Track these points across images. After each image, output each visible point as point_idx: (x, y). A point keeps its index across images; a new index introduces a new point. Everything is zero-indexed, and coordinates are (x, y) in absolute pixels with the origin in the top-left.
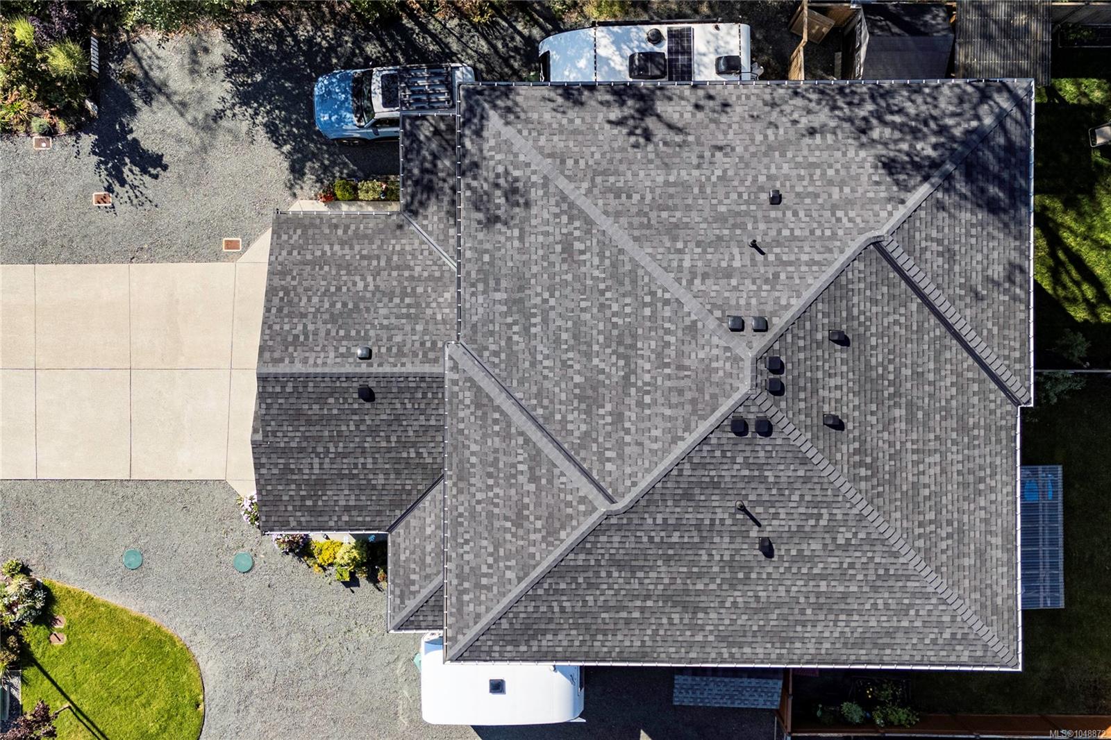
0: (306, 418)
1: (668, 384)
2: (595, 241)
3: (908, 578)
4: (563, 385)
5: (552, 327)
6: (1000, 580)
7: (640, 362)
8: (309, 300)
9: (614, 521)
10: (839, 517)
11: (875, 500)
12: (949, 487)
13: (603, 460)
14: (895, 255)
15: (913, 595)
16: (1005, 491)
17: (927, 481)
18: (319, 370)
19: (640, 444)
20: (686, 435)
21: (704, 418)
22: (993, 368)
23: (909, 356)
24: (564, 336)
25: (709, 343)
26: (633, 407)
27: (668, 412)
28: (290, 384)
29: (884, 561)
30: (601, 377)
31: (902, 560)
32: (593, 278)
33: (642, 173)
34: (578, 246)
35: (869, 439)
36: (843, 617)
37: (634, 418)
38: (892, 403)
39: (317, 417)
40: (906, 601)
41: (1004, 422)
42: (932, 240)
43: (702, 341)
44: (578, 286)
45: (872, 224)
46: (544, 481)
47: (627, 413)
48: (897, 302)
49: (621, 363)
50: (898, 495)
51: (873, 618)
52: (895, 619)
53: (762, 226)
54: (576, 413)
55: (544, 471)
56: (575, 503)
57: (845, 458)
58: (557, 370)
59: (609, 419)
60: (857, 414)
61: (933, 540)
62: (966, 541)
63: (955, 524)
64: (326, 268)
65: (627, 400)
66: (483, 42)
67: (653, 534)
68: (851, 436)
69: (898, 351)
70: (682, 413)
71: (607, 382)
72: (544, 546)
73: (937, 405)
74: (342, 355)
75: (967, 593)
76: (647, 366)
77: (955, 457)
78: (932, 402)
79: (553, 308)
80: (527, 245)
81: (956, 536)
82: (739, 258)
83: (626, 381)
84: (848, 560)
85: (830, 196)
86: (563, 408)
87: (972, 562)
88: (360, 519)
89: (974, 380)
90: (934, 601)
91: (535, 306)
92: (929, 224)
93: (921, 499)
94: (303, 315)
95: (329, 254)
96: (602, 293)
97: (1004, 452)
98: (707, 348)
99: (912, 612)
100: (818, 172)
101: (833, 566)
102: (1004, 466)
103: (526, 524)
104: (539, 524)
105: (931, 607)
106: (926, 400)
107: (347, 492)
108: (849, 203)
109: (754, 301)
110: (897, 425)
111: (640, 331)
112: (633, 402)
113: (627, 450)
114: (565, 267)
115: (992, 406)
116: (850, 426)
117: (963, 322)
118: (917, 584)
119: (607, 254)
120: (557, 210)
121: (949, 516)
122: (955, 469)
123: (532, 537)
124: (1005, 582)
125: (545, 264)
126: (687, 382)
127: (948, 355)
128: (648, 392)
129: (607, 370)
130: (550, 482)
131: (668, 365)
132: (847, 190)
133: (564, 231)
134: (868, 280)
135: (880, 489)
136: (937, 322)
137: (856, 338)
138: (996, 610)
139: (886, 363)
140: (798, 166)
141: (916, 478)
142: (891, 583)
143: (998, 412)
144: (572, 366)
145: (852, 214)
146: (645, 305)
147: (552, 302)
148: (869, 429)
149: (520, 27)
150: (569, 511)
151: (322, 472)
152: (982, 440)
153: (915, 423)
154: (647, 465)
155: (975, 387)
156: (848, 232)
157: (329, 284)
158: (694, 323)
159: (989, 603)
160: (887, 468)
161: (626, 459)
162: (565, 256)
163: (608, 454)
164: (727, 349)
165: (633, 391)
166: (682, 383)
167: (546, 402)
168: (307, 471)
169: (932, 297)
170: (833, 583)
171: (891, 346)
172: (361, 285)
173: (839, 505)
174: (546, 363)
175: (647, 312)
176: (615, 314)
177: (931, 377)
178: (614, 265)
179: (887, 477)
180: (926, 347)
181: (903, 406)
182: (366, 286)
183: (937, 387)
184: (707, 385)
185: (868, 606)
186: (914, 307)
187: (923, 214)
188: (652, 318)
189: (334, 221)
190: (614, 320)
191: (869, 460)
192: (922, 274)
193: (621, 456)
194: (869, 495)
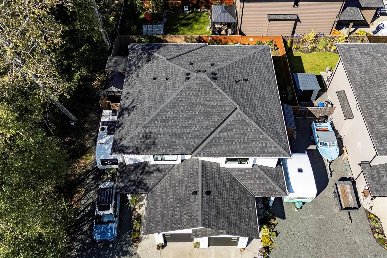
0: (217, 214)
1: (203, 94)
2: (163, 113)
4: (204, 122)
5: (187, 125)
7: (197, 101)
8: (176, 215)
9: (242, 108)
10: (236, 66)
12: (228, 52)
13: (225, 111)
14: (171, 57)
15: (254, 58)
18: (200, 206)
19: (220, 101)
20: (217, 90)
21: (212, 85)
24: (190, 122)
25: (192, 84)
27: (211, 94)
28: (205, 216)
30: (202, 111)
31: (246, 58)
32: (174, 114)
34: (164, 118)
36: (262, 70)
37: (213, 103)
39: (217, 210)
43: (192, 86)
45: (163, 61)
47: (212, 105)
48: (182, 58)
49: (198, 106)
50: (230, 58)
51: (261, 65)
52: (261, 62)
53: (162, 79)
55: (229, 127)
59: (214, 109)
60: (210, 62)
63: (236, 52)
64: (165, 212)
67: (245, 101)
68: (216, 63)
69: (195, 58)
73: (208, 53)
74: (195, 200)
77: (220, 52)
80: (163, 133)
81: (239, 51)
82: (170, 82)
83: (203, 105)
84: (247, 67)
85: (155, 69)
88: (251, 204)
89: (202, 49)
90: (255, 55)
91: (181, 130)
92: (164, 53)
93: (231, 55)
94: (181, 215)
95: (160, 212)
96: (178, 111)
98: (194, 84)
99: (259, 59)
100: (149, 73)
101: (249, 70)
103: (245, 132)
104: (245, 128)
105: (257, 56)
106: (207, 55)
107: (242, 207)
108: (157, 66)
109: (181, 77)
110: (213, 58)
111: (189, 101)
112: (209, 103)
113: (222, 104)
114: (170, 122)
116: (213, 63)
117: (188, 50)
119: (167, 110)
120: (153, 124)
121: (234, 52)
122: (223, 52)
123: (249, 130)
126: (203, 89)
127: (196, 52)
128: (206, 99)
129: (200, 110)
130: (232, 125)
134: (177, 61)
136: (188, 53)
137: (191, 62)
139: (198, 59)
141: (226, 56)
142: (252, 61)
143: (209, 47)
145: (160, 65)
148: (214, 61)
150: (240, 119)
151: (236, 212)
152: (216, 49)
153: (212, 56)
154: (226, 99)
156: (165, 64)
157: (171, 210)
163: (223, 109)
164: (194, 80)
167: (209, 127)
168: (236, 218)
169: (182, 54)
170: (253, 70)
172: (171, 200)
173: (233, 65)
174: (198, 127)
176: (184, 108)
177: (201, 54)
178: (170, 108)
179: (226, 59)
180: (194, 55)
182: (172, 198)
183: (203, 53)
184: (203, 84)
185: (258, 66)
186: (184, 56)
187: (161, 54)
188: (185, 98)
189: (148, 213)
190: (186, 108)
191: (222, 61)
192: (176, 54)
193: (224, 106)
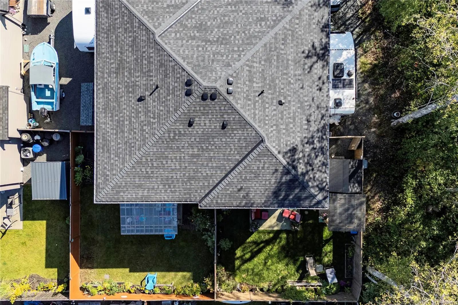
1: (206, 56)
2: (265, 29)
3: (130, 155)
4: (206, 18)
5: (230, 14)
6: (130, 194)
7: (215, 46)
9: (151, 36)
10: (154, 126)
11: (161, 140)
12: (166, 173)
13: (176, 32)
14: (258, 149)
15: (123, 158)
16: (165, 196)
17: (169, 163)
19: (182, 46)
20: (186, 63)
21: (192, 69)
22: (214, 191)
23: (218, 155)
24: (227, 18)
25: (223, 71)
26: (197, 44)
27: (195, 56)
29: (137, 145)
30: (210, 32)
31: (137, 152)
32: (250, 29)
33: (292, 50)
34: (263, 23)
35: (185, 138)
36: (115, 132)
37: (193, 44)
38: (200, 148)
40: (121, 156)
41: (192, 196)
42: (264, 165)
43: (223, 68)
44: (247, 23)
45: (270, 139)
46: (167, 10)
47: (195, 41)
48: (239, 150)
49: (215, 39)
50: (163, 150)
51: (114, 144)
52: (114, 152)
53: (270, 96)
54: (195, 23)
55: (172, 10)
56: (158, 21)
57: (177, 127)
58: (213, 16)
59: (192, 35)
60: (195, 132)
61: (145, 165)
62: (145, 180)
63: (152, 175)
65: (200, 41)
66: (351, 15)
67: (146, 53)
68: (186, 130)
69: (221, 150)
70: (195, 61)
71: (208, 34)
72: (141, 10)
73: (199, 167)
75: (124, 180)
76: (214, 49)
77: (179, 175)
78: (200, 165)
79: (238, 14)
80: (264, 4)
81: (147, 175)
82: (257, 86)
83: (207, 41)
84: (137, 131)
85: (282, 124)
86: (197, 18)
87: (137, 182)
89: (209, 183)
90: (121, 166)
91: (239, 8)
92: (270, 163)
93: (162, 160)
96: (244, 32)
97: (181, 196)
98: (221, 70)
99: (117, 158)
100: (292, 121)
101: (135, 126)
102: (175, 196)
103: (150, 3)
104: (150, 8)
105: (119, 166)
106: (201, 163)
108: (279, 132)
109: (239, 90)
110: (191, 150)
111: (228, 46)
112: (199, 44)
113: (180, 41)
114: (255, 19)
115: (199, 191)
116: (190, 129)
117: (232, 178)
118: (128, 159)
119: (260, 34)
120: (278, 16)
121: (155, 172)
122: (174, 175)
123: (145, 6)
124: (129, 196)
125: (256, 11)
126: (207, 63)
127: (219, 172)
128: (203, 49)
129: (212, 34)
130: (167, 12)
131: (214, 56)
132: (284, 131)
133: (269, 18)
134: (248, 138)
135: (165, 143)
136: (232, 168)
137: (225, 132)
138: (118, 192)
139: (215, 145)
140: (294, 113)
141: (169, 158)
142: (128, 149)
143: (197, 194)
144: (214, 21)
145: (274, 132)
146: (239, 48)
147: (241, 14)
148: (189, 138)
149: (357, 30)
150: (155, 19)
152: (185, 187)
153: (192, 158)
154: (173, 48)
155: (206, 184)
156: (267, 130)
158: (231, 66)
159: (121, 189)
160: (174, 145)
161: (176, 41)
162: (259, 19)
163: (178, 35)
164: (220, 77)
165: (204, 43)
166: (206, 61)
167: (200, 11)
169: (241, 165)
170: (128, 126)
171: (222, 147)
173: (159, 125)
174: (216, 12)
175: (236, 49)
176: (235, 37)
177: (210, 165)
178: (255, 36)
179: (170, 145)
180: (222, 162)
181: (198, 153)
183: (206, 167)
184: (206, 70)
185: (119, 141)
186: (237, 157)
187: (274, 161)
188: (233, 51)
190: (233, 37)
191: (177, 137)
192: (250, 160)
193: (177, 39)
194: (163, 138)
